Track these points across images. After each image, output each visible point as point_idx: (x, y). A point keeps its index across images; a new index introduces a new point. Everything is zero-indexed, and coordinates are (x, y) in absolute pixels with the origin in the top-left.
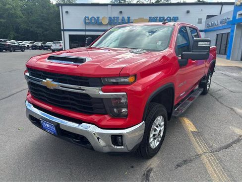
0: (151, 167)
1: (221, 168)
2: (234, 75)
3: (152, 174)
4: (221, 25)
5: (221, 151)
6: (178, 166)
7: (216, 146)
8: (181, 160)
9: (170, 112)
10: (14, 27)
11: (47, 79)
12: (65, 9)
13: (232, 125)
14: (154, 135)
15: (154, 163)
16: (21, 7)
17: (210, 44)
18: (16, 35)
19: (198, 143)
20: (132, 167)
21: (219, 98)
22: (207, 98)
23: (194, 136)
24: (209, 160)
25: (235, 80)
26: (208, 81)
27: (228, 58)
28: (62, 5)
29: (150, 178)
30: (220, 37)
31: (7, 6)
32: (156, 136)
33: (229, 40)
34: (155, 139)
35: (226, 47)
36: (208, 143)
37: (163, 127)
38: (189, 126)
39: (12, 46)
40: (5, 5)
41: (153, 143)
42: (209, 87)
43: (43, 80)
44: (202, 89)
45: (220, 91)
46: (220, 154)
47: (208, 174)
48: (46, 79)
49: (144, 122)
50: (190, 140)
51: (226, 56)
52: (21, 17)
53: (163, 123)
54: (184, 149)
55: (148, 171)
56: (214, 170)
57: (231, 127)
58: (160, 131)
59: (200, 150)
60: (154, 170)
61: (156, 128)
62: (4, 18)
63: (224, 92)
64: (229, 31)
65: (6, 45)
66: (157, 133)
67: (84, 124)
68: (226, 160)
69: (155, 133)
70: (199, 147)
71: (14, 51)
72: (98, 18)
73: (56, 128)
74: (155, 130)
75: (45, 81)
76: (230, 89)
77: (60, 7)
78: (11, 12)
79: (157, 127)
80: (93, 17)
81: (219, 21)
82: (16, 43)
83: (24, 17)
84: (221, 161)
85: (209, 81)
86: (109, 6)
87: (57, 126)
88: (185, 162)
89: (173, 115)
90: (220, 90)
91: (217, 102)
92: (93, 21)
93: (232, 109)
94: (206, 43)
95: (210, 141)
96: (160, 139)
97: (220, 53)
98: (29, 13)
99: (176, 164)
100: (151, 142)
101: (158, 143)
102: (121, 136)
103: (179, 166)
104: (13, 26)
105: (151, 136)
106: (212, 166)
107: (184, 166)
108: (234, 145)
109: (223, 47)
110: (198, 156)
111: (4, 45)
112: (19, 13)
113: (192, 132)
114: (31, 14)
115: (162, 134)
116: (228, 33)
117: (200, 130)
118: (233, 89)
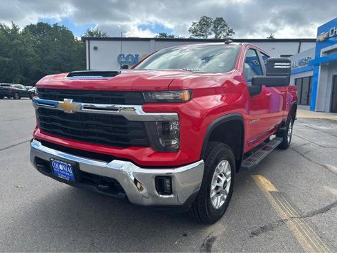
0: (214, 235)
1: (318, 237)
2: (323, 128)
3: (215, 245)
4: (299, 67)
5: (315, 216)
6: (253, 233)
7: (306, 210)
8: (258, 227)
9: (238, 159)
10: (23, 68)
11: (65, 99)
12: (93, 44)
13: (327, 185)
14: (217, 188)
15: (217, 230)
16: (34, 43)
17: (290, 65)
18: (24, 79)
19: (280, 206)
20: (185, 235)
21: (305, 153)
22: (288, 153)
23: (274, 197)
24: (299, 228)
25: (325, 134)
26: (288, 130)
27: (312, 109)
28: (89, 39)
29: (212, 250)
30: (299, 82)
31: (15, 41)
32: (220, 189)
33: (312, 87)
34: (218, 194)
35: (308, 96)
36: (295, 207)
37: (230, 178)
38: (266, 185)
39: (17, 91)
40: (12, 40)
41: (215, 200)
42: (290, 139)
43: (59, 102)
44: (282, 139)
45: (305, 146)
46: (314, 219)
47: (298, 244)
48: (63, 101)
49: (202, 161)
50: (268, 202)
51: (309, 107)
52: (33, 56)
53: (230, 172)
54: (261, 213)
55: (210, 241)
56: (308, 239)
57: (326, 187)
58: (226, 182)
59: (284, 215)
60: (218, 239)
61: (219, 177)
62: (9, 57)
63: (312, 146)
64: (311, 74)
65: (9, 89)
66: (221, 184)
67: (115, 161)
68: (322, 226)
69: (218, 185)
70: (282, 211)
71: (19, 99)
72: (137, 56)
73: (74, 171)
74: (219, 181)
75: (62, 102)
76: (319, 143)
77: (87, 42)
78: (19, 49)
79: (221, 175)
80: (129, 55)
81: (297, 62)
82: (24, 88)
83: (37, 56)
84: (317, 228)
85: (290, 130)
86: (151, 41)
87: (76, 166)
88: (264, 229)
89: (242, 165)
90: (305, 144)
91: (302, 158)
92: (130, 60)
93: (324, 166)
94: (285, 64)
95: (298, 204)
96: (225, 197)
97: (300, 103)
98: (43, 51)
99: (250, 231)
100: (213, 198)
101: (223, 202)
102: (169, 177)
103: (255, 234)
104: (20, 67)
105: (213, 187)
106: (303, 234)
107: (263, 235)
108: (332, 209)
109: (304, 96)
110: (282, 222)
111: (6, 89)
112: (30, 50)
113: (270, 192)
114: (46, 52)
115: (228, 189)
116: (310, 77)
117: (282, 190)
118: (324, 143)
